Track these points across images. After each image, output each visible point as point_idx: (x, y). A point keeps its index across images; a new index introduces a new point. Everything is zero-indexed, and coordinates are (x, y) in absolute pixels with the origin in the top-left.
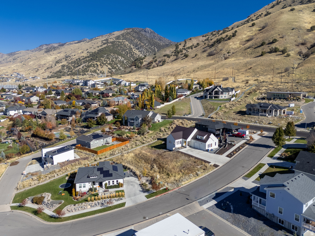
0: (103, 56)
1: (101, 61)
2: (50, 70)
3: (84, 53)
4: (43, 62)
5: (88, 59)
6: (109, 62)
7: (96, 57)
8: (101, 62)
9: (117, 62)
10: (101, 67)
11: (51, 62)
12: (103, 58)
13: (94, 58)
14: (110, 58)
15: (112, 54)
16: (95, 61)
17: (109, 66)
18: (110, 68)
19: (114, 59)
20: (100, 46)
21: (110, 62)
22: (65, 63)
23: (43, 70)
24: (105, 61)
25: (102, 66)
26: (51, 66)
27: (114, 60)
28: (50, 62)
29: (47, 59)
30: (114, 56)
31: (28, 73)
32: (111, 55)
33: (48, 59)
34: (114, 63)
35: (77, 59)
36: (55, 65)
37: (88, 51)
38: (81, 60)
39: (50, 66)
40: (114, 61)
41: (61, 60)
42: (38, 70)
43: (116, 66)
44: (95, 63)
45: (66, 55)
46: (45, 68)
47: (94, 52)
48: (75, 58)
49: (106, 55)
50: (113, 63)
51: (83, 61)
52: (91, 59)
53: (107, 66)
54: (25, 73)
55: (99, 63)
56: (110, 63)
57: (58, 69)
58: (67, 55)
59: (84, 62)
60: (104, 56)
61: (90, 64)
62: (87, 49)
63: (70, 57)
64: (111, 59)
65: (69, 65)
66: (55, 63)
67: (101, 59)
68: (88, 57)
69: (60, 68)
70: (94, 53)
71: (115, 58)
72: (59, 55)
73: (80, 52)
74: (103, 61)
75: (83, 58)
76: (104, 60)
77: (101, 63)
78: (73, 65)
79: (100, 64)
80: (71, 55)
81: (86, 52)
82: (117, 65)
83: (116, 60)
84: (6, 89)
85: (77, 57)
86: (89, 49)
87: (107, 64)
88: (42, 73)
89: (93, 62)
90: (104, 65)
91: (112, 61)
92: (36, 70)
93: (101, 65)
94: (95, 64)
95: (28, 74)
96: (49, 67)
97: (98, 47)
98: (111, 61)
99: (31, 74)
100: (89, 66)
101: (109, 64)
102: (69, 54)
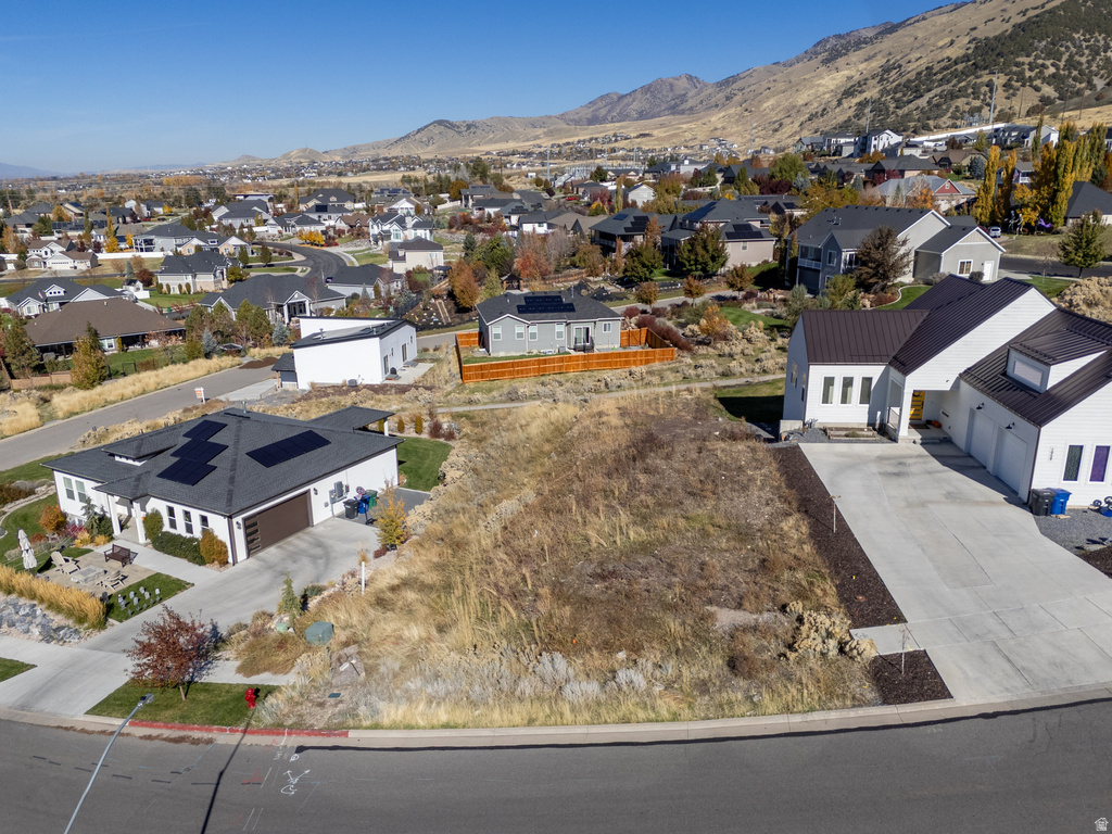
0: (1031, 45)
1: (1015, 69)
2: (818, 123)
3: (956, 45)
4: (801, 99)
5: (960, 67)
6: (1052, 70)
7: (999, 54)
8: (1015, 73)
9: (1094, 68)
10: (1006, 94)
11: (827, 96)
12: (1028, 56)
13: (987, 58)
14: (1062, 54)
15: (1076, 36)
16: (987, 71)
17: (1048, 91)
18: (1049, 98)
19: (1082, 56)
20: (1036, 8)
21: (1058, 68)
22: (872, 92)
23: (797, 124)
24: (1031, 70)
25: (1011, 91)
26: (824, 110)
27: (1083, 60)
28: (824, 94)
29: (819, 85)
30: (1084, 44)
31: (749, 137)
32: (1072, 40)
33: (823, 86)
34: (1075, 73)
35: (919, 74)
36: (840, 103)
37: (974, 34)
38: (935, 74)
39: (820, 109)
40: (1080, 64)
41: (862, 83)
42: (781, 125)
43: (1083, 85)
44: (985, 79)
45: (888, 61)
46: (802, 119)
47: (997, 33)
48: (912, 69)
49: (1044, 43)
50: (1069, 76)
51: (940, 76)
52: (974, 64)
53: (1037, 89)
54: (740, 139)
55: (999, 80)
56: (1054, 76)
57: (841, 119)
58: (891, 62)
59: (942, 81)
60: (1036, 43)
61: (963, 84)
62: (975, 29)
63: (900, 66)
64: (1065, 57)
65: (883, 99)
66: (839, 96)
67: (1018, 60)
68: (966, 58)
69: (851, 113)
70: (996, 38)
71: (1087, 52)
72: (862, 66)
73: (941, 44)
74: (1026, 67)
75: (943, 64)
76: (1030, 64)
77: (1009, 80)
78: (899, 95)
79: (1004, 82)
80: (907, 59)
81: (967, 39)
82: (1090, 82)
83: (1094, 59)
84: (610, 173)
85: (923, 63)
86: (981, 27)
87: (1038, 83)
88: (790, 137)
89: (977, 77)
90: (1023, 85)
91: (1071, 64)
92: (776, 125)
93: (1011, 87)
94: (982, 84)
95: (748, 142)
96: (817, 113)
97: (1024, 13)
98: (1062, 64)
99: (757, 140)
100: (953, 96)
101: (1054, 80)
102: (898, 57)
